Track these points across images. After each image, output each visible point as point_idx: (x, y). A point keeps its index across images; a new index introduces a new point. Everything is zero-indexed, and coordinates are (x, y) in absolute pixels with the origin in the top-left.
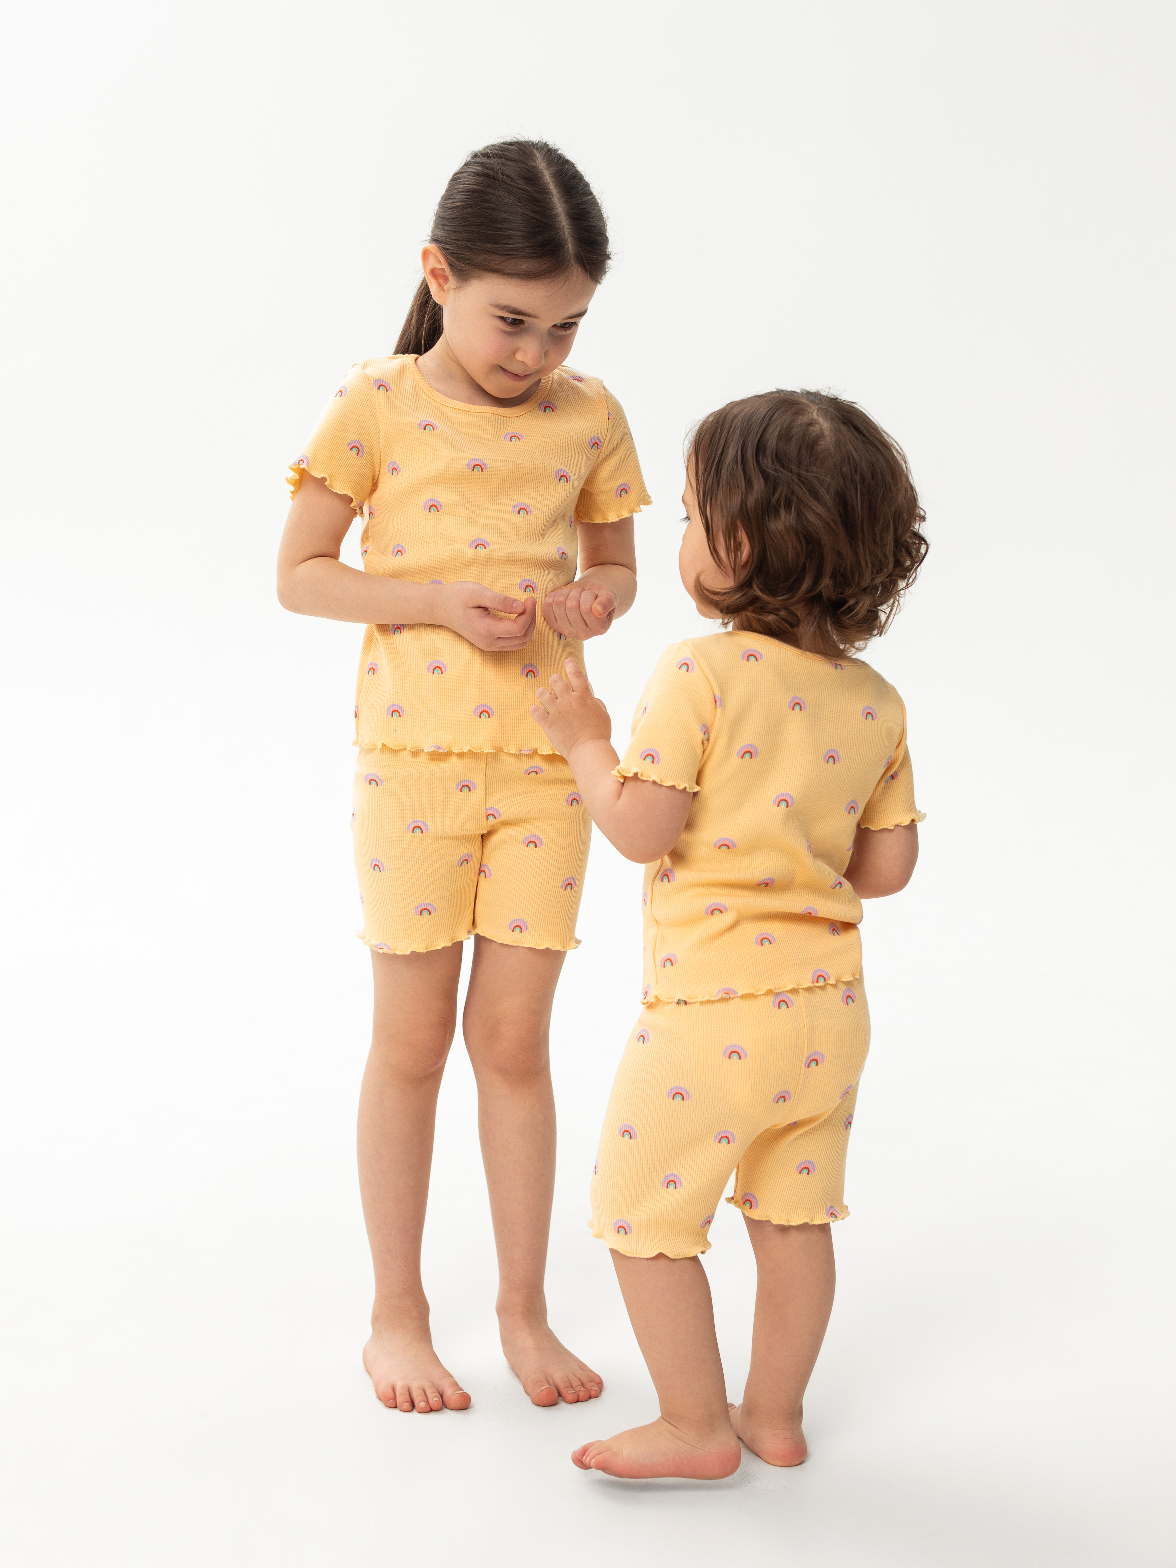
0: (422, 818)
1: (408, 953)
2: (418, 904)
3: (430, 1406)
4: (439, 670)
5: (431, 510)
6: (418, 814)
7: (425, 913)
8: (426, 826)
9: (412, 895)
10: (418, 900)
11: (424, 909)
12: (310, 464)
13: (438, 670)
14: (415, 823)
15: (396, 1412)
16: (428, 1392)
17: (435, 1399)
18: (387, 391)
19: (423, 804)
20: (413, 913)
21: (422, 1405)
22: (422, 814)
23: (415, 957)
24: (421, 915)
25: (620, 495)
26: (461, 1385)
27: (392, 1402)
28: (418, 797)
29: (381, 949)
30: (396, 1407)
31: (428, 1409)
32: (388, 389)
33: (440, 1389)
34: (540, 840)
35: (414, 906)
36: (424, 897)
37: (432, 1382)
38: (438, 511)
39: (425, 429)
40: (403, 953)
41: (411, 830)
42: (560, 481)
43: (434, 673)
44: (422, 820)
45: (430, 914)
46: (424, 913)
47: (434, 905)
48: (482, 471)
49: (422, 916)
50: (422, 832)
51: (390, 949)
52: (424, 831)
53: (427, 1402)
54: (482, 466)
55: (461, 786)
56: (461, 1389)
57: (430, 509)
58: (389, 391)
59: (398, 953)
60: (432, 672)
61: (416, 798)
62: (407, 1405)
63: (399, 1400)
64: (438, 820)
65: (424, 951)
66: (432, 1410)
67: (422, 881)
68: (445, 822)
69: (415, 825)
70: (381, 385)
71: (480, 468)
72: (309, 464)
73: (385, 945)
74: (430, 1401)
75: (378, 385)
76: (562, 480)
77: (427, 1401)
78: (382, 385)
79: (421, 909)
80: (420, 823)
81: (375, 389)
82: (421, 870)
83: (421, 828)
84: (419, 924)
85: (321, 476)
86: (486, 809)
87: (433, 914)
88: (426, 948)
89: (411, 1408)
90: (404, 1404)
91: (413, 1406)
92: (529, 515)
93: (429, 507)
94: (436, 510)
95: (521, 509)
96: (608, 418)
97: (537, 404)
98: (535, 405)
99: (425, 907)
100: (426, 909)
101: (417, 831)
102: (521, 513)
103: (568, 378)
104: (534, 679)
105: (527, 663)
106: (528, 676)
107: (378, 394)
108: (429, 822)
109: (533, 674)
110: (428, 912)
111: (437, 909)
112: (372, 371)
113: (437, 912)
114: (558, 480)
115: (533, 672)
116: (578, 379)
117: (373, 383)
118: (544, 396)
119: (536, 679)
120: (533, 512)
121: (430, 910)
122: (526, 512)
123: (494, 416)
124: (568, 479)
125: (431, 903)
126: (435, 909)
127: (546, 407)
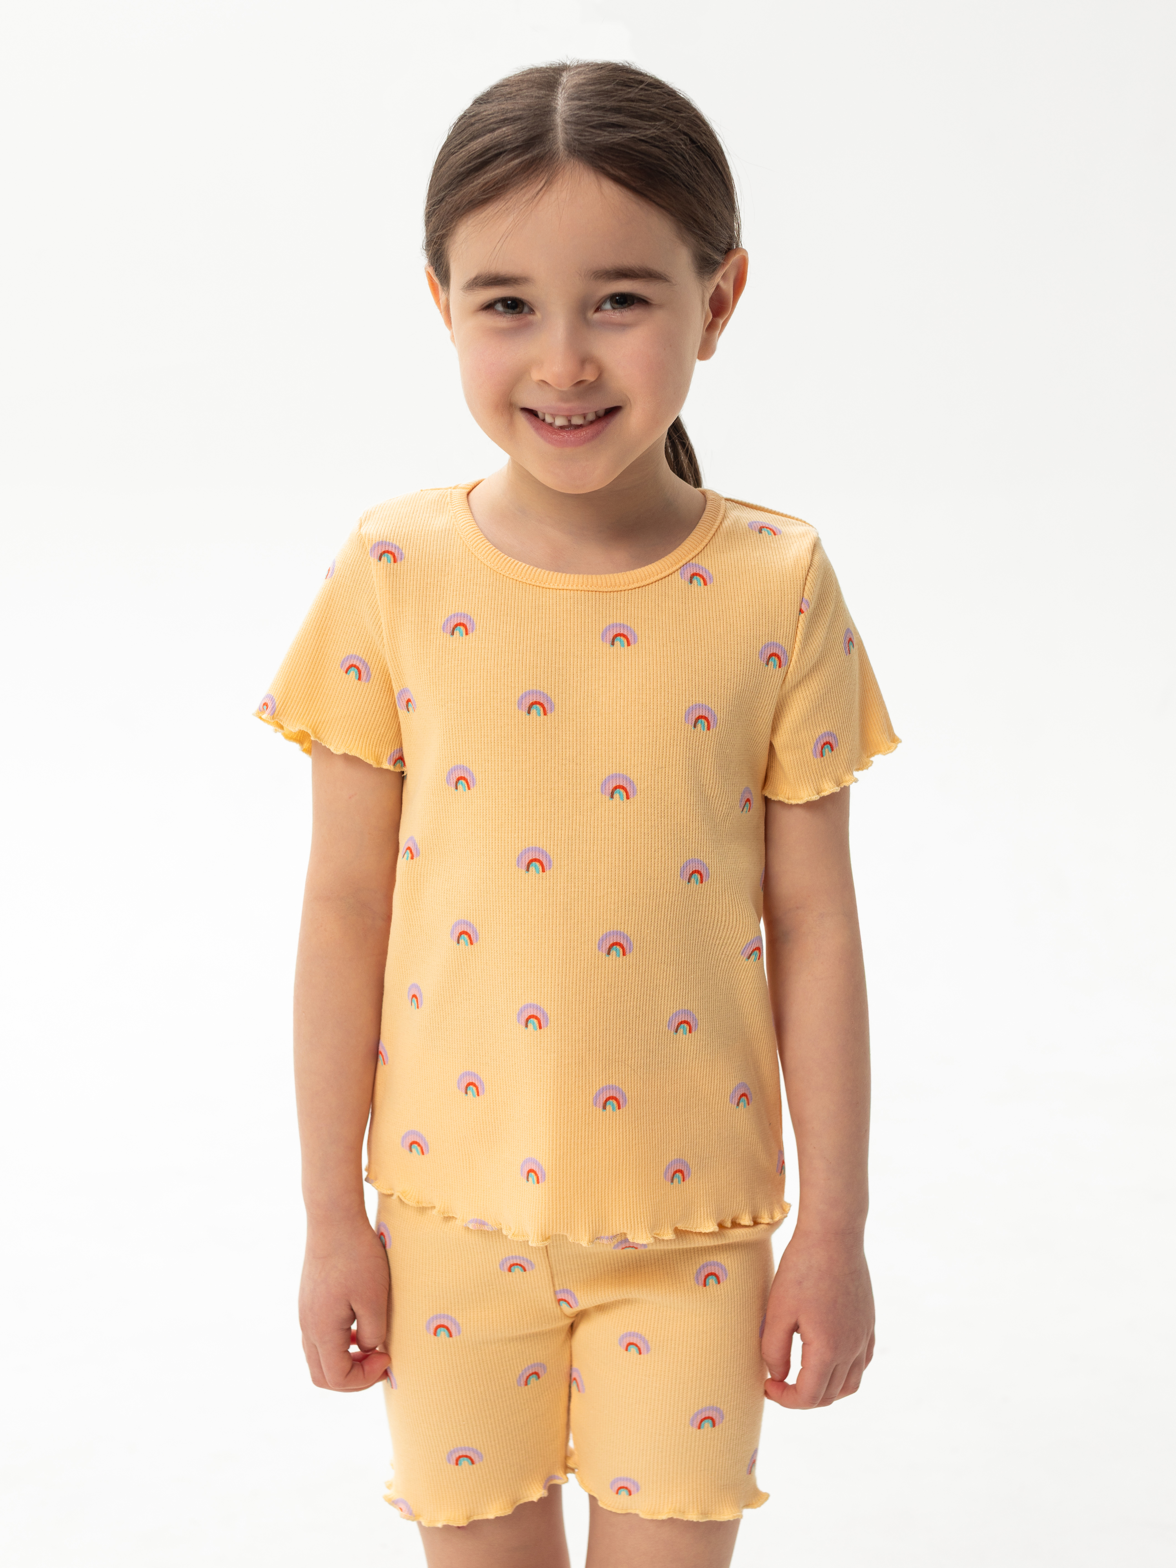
0: (449, 1311)
1: (440, 1525)
2: (451, 1448)
6: (442, 1305)
7: (465, 1462)
8: (457, 1325)
9: (441, 1434)
10: (450, 1444)
11: (463, 1456)
12: (277, 710)
13: (472, 1088)
18: (396, 562)
19: (449, 1288)
20: (441, 1463)
22: (453, 1308)
23: (450, 1530)
24: (457, 1464)
25: (822, 752)
29: (401, 1509)
32: (401, 559)
34: (646, 1342)
35: (443, 1452)
36: (462, 1436)
38: (469, 789)
39: (452, 635)
40: (431, 1525)
41: (432, 1331)
42: (695, 727)
43: (466, 1093)
44: (450, 1314)
46: (463, 1463)
47: (478, 1449)
48: (545, 714)
49: (459, 1466)
50: (451, 1336)
51: (411, 1514)
52: (453, 1333)
54: (546, 706)
55: (510, 1264)
57: (455, 784)
58: (399, 562)
59: (423, 1524)
60: (463, 1091)
64: (476, 1312)
65: (463, 1523)
67: (456, 1414)
68: (488, 1316)
69: (438, 1324)
70: (384, 553)
71: (542, 709)
72: (274, 712)
73: (405, 1503)
75: (379, 553)
76: (699, 725)
78: (388, 553)
79: (457, 1456)
80: (446, 1320)
81: (373, 560)
83: (448, 1329)
84: (455, 1478)
85: (297, 729)
86: (556, 1293)
87: (478, 1464)
88: (468, 1518)
92: (632, 799)
93: (455, 780)
94: (466, 786)
95: (616, 788)
96: (801, 611)
97: (678, 566)
98: (674, 569)
99: (465, 1454)
100: (466, 1456)
101: (442, 1333)
102: (616, 795)
103: (750, 525)
104: (618, 1111)
105: (604, 1085)
106: (608, 1107)
107: (377, 569)
108: (461, 1318)
109: (615, 1102)
110: (470, 1461)
111: (484, 1455)
112: (375, 531)
113: (484, 1458)
114: (691, 727)
115: (616, 1099)
116: (770, 529)
117: (373, 549)
118: (693, 554)
119: (621, 1110)
120: (639, 793)
121: (473, 1457)
122: (625, 794)
123: (590, 593)
124: (712, 724)
125: (474, 1448)
126: (481, 1457)
127: (693, 575)
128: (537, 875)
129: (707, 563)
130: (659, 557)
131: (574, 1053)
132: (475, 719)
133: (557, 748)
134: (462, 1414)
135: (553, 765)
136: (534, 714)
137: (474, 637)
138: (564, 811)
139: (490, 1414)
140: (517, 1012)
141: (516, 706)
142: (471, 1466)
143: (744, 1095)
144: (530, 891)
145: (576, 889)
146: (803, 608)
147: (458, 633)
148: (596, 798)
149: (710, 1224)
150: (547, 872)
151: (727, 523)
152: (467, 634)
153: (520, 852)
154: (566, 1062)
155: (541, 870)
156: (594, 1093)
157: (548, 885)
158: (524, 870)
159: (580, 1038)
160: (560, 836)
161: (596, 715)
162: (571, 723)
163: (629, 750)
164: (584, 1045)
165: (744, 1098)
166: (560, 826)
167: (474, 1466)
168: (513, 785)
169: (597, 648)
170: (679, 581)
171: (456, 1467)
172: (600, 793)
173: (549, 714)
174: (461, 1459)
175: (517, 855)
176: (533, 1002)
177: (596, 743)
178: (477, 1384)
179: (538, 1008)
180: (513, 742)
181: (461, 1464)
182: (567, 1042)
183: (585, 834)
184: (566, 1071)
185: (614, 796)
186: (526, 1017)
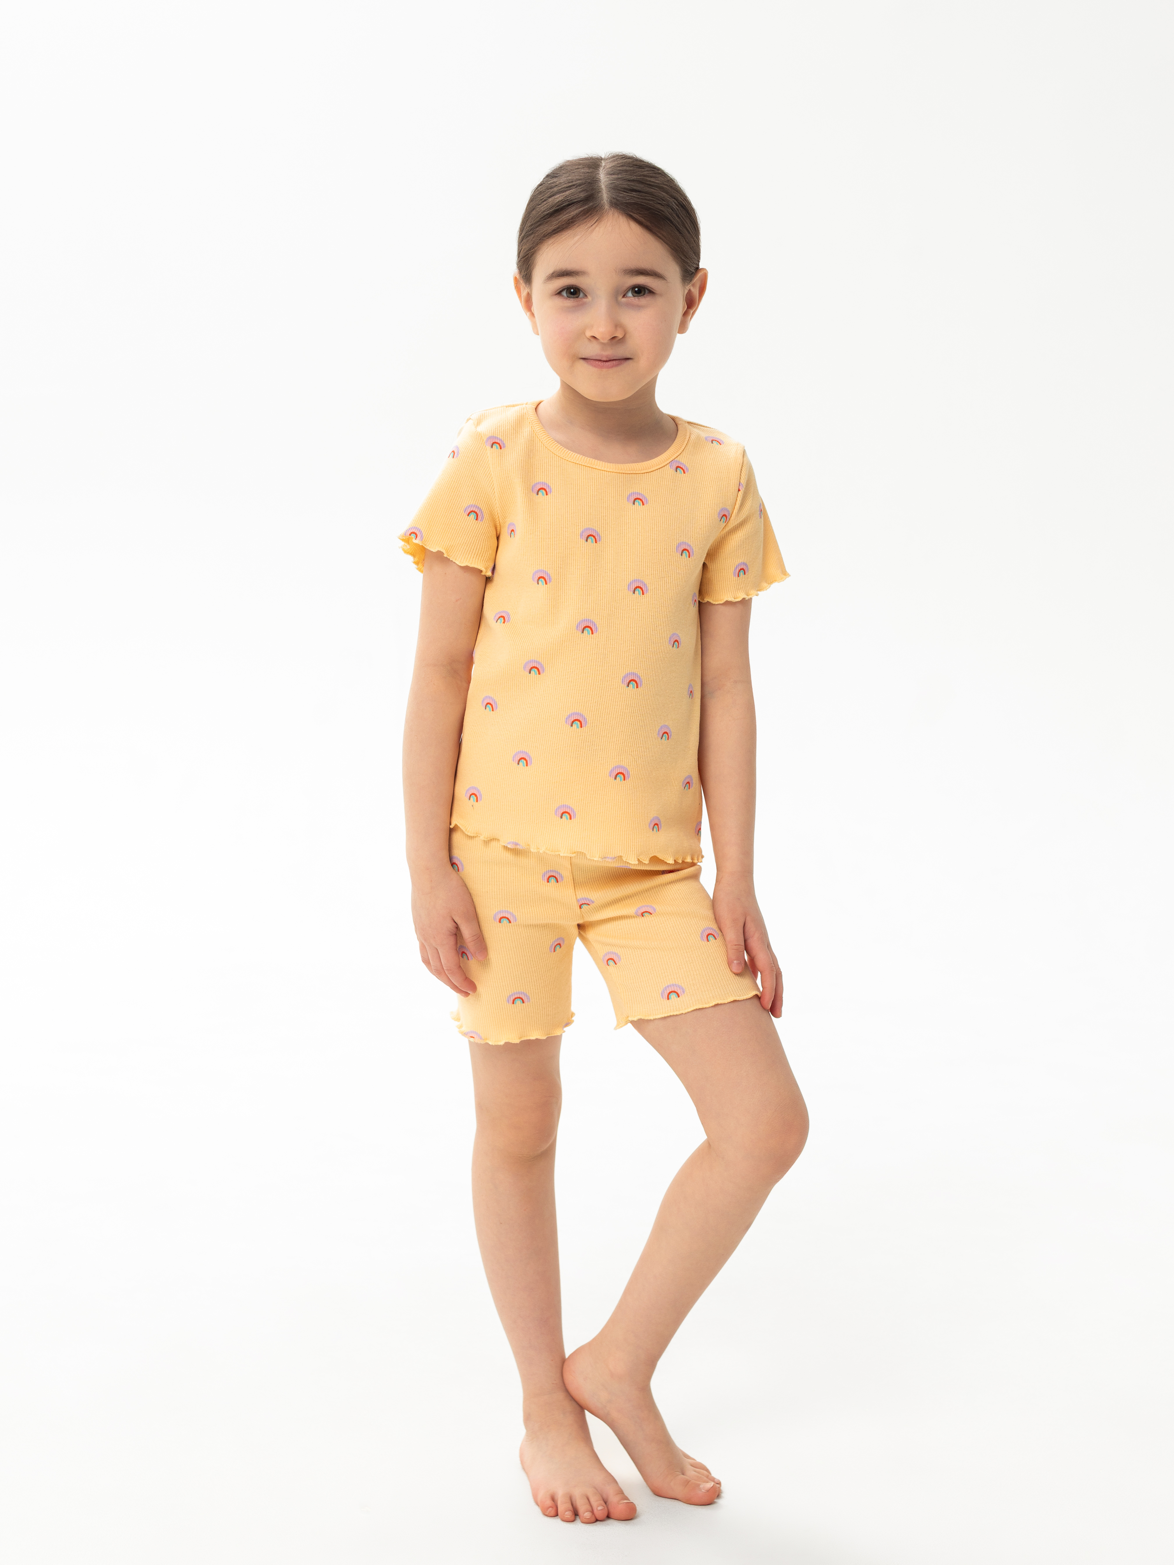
0: (509, 908)
1: (502, 1043)
2: (511, 994)
3: (595, 1516)
4: (525, 761)
5: (540, 582)
6: (504, 904)
7: (518, 1002)
8: (514, 917)
9: (504, 985)
10: (510, 989)
11: (517, 998)
12: (424, 537)
13: (523, 762)
14: (502, 914)
15: (557, 1522)
16: (592, 1500)
17: (600, 1508)
18: (501, 448)
19: (508, 893)
20: (505, 1002)
21: (587, 1515)
22: (508, 904)
23: (508, 1047)
24: (513, 1003)
25: (739, 574)
26: (626, 1493)
27: (552, 1510)
28: (503, 886)
29: (472, 1037)
30: (556, 1515)
31: (594, 1519)
32: (502, 447)
33: (605, 1496)
35: (506, 996)
36: (517, 986)
37: (595, 1488)
38: (546, 584)
39: (538, 494)
40: (496, 1044)
41: (498, 920)
42: (682, 555)
43: (518, 764)
44: (509, 910)
45: (523, 1002)
46: (517, 1002)
47: (528, 994)
48: (596, 542)
49: (515, 1005)
50: (510, 923)
51: (481, 1038)
52: (512, 922)
53: (592, 1512)
54: (596, 538)
55: (548, 876)
56: (627, 1499)
57: (538, 580)
58: (503, 449)
59: (490, 1043)
60: (517, 762)
61: (501, 887)
62: (569, 1515)
63: (561, 1509)
64: (526, 909)
65: (517, 1041)
66: (597, 1520)
67: (514, 971)
68: (533, 911)
69: (502, 916)
70: (494, 443)
71: (594, 539)
73: (475, 1033)
74: (595, 1511)
75: (491, 443)
76: (684, 554)
77: (591, 1510)
78: (496, 443)
79: (514, 998)
80: (507, 914)
81: (489, 447)
82: (512, 960)
83: (508, 919)
84: (511, 1013)
86: (578, 901)
87: (527, 1004)
88: (520, 1038)
89: (572, 1518)
90: (567, 1513)
91: (576, 1514)
92: (645, 595)
93: (537, 579)
94: (544, 582)
95: (636, 588)
96: (739, 490)
97: (668, 462)
98: (666, 463)
99: (518, 996)
100: (520, 998)
101: (505, 921)
102: (636, 592)
103: (706, 438)
104: (623, 781)
105: (617, 765)
106: (617, 778)
107: (491, 453)
108: (516, 912)
109: (622, 776)
110: (521, 1001)
111: (531, 998)
112: (486, 428)
113: (531, 1001)
114: (679, 555)
115: (623, 774)
116: (718, 441)
117: (487, 441)
118: (677, 455)
119: (625, 781)
120: (649, 591)
121: (524, 999)
122: (641, 591)
123: (618, 474)
124: (691, 554)
125: (525, 992)
126: (528, 998)
127: (677, 467)
128: (588, 636)
129: (684, 460)
130: (657, 455)
131: (600, 743)
132: (554, 543)
133: (602, 562)
134: (518, 971)
135: (600, 573)
136: (590, 542)
137: (552, 496)
138: (606, 599)
139: (535, 970)
140: (566, 717)
141: (580, 537)
142: (522, 1004)
143: (688, 783)
144: (583, 645)
145: (611, 646)
146: (740, 489)
147: (541, 494)
148: (625, 593)
149: (671, 859)
150: (595, 634)
151: (693, 437)
152: (547, 494)
153: (579, 621)
154: (595, 748)
155: (591, 633)
156: (610, 768)
157: (595, 642)
158: (580, 632)
159: (605, 735)
160: (603, 614)
161: (625, 544)
162: (611, 548)
163: (644, 566)
164: (607, 739)
165: (688, 784)
166: (603, 608)
167: (524, 1004)
168: (576, 583)
169: (625, 506)
170: (670, 471)
171: (513, 1005)
172: (627, 590)
173: (598, 543)
174: (516, 999)
175: (577, 623)
176: (577, 711)
177: (625, 561)
178: (527, 951)
179: (582, 715)
180: (577, 558)
181: (516, 1003)
182: (596, 737)
183: (617, 614)
184: (594, 754)
185: (635, 592)
186: (572, 720)
